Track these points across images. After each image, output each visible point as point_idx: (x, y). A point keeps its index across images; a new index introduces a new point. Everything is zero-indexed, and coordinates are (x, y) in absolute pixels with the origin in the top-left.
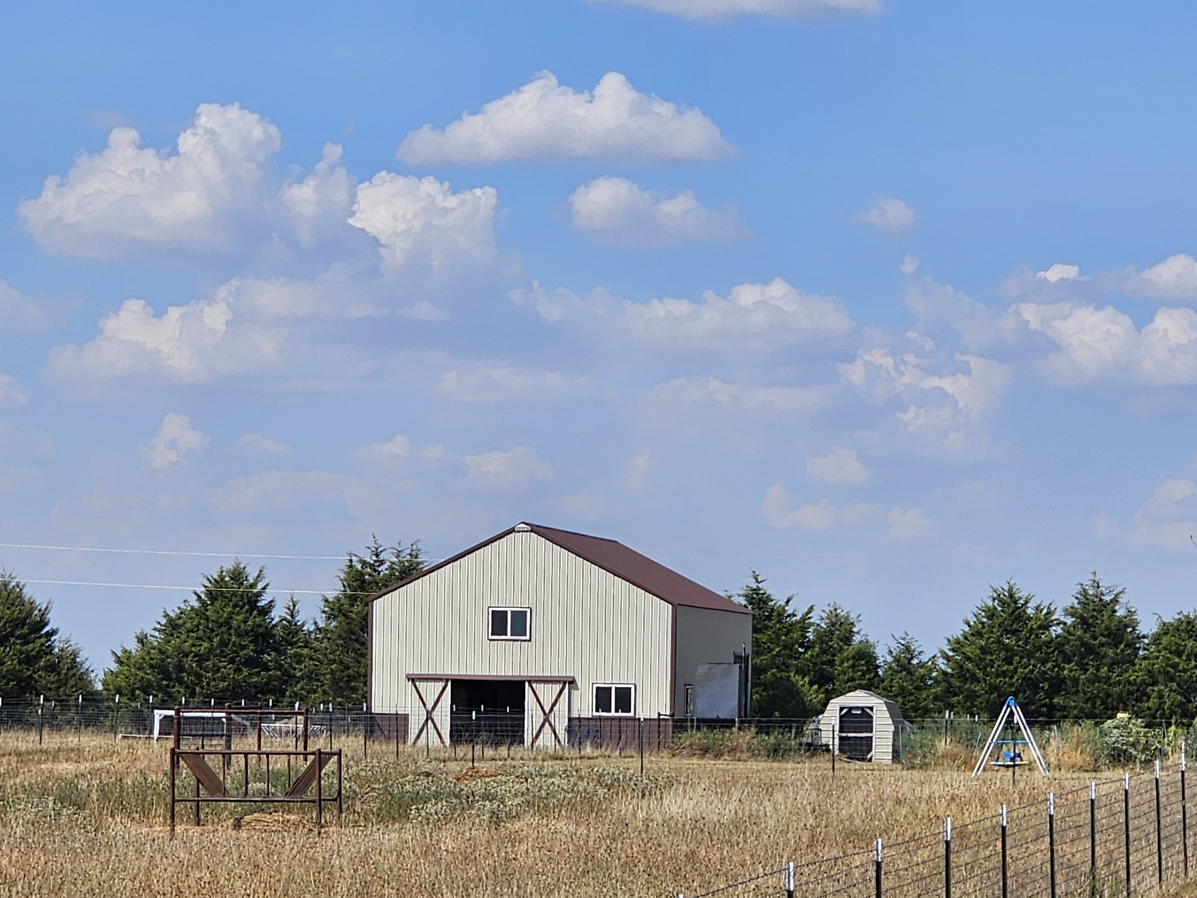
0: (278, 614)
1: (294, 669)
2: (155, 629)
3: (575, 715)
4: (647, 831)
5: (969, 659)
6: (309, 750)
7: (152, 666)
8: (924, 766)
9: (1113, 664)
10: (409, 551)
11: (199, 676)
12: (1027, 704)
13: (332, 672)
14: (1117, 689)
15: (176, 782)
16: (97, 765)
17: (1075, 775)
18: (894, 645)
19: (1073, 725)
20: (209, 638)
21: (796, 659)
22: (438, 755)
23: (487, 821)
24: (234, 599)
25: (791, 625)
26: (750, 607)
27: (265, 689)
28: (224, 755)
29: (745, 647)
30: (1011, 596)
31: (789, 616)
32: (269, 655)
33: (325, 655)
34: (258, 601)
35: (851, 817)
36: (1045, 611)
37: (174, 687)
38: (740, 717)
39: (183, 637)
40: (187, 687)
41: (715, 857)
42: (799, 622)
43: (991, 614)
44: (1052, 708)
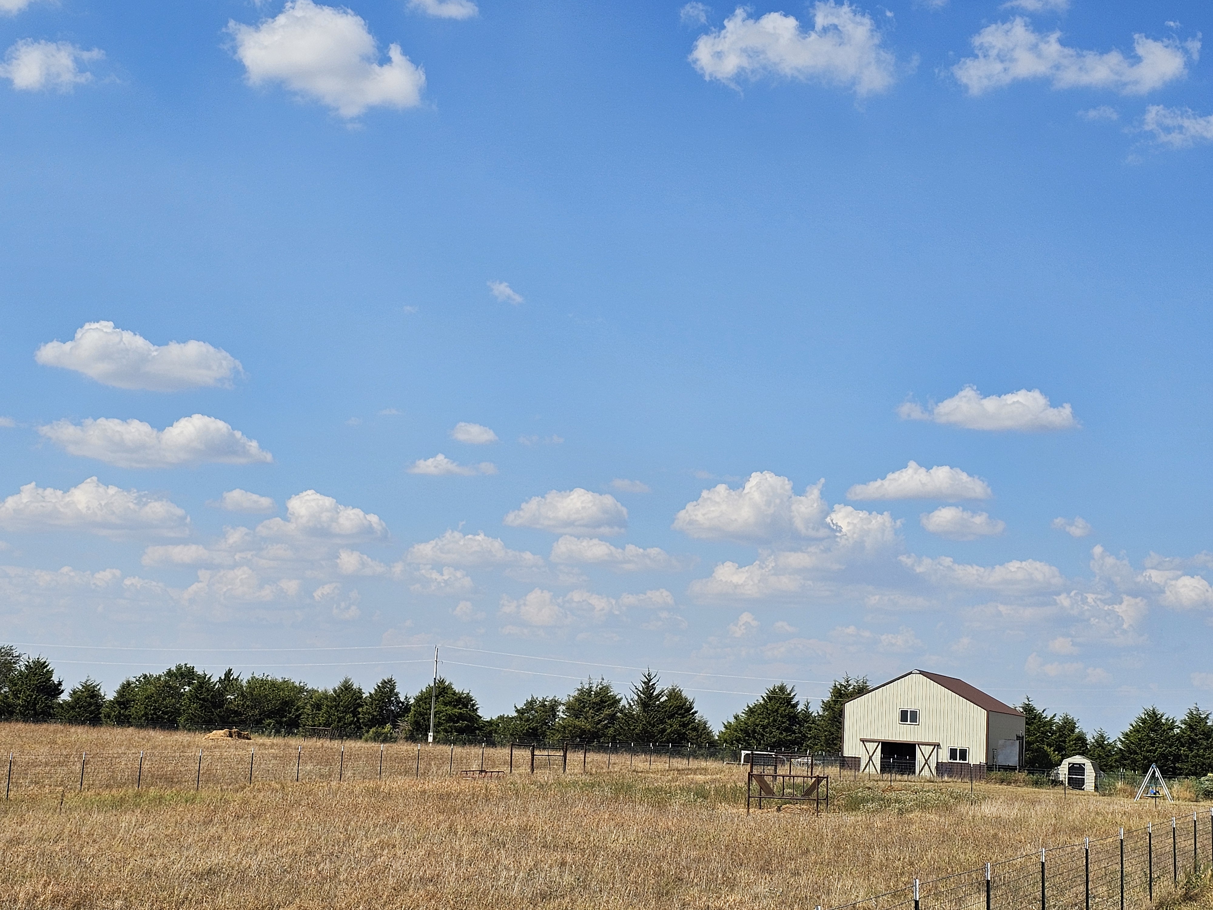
0: (800, 707)
1: (808, 733)
2: (743, 713)
3: (940, 761)
4: (973, 822)
5: (1132, 743)
6: (813, 775)
7: (741, 730)
8: (1110, 795)
9: (1205, 748)
10: (862, 680)
11: (763, 735)
12: (1162, 766)
13: (825, 736)
14: (1208, 761)
15: (751, 787)
16: (714, 777)
17: (1187, 803)
18: (1095, 734)
19: (1185, 778)
20: (768, 718)
21: (1047, 739)
22: (874, 778)
23: (896, 813)
24: (780, 700)
25: (1044, 723)
26: (1025, 713)
27: (794, 742)
28: (773, 776)
29: (1022, 732)
30: (1154, 713)
31: (1044, 718)
32: (796, 726)
33: (822, 727)
34: (791, 702)
35: (1074, 820)
36: (1171, 721)
37: (751, 740)
38: (1019, 766)
39: (756, 717)
40: (757, 740)
41: (1006, 837)
42: (1049, 721)
43: (1144, 721)
44: (1175, 768)
